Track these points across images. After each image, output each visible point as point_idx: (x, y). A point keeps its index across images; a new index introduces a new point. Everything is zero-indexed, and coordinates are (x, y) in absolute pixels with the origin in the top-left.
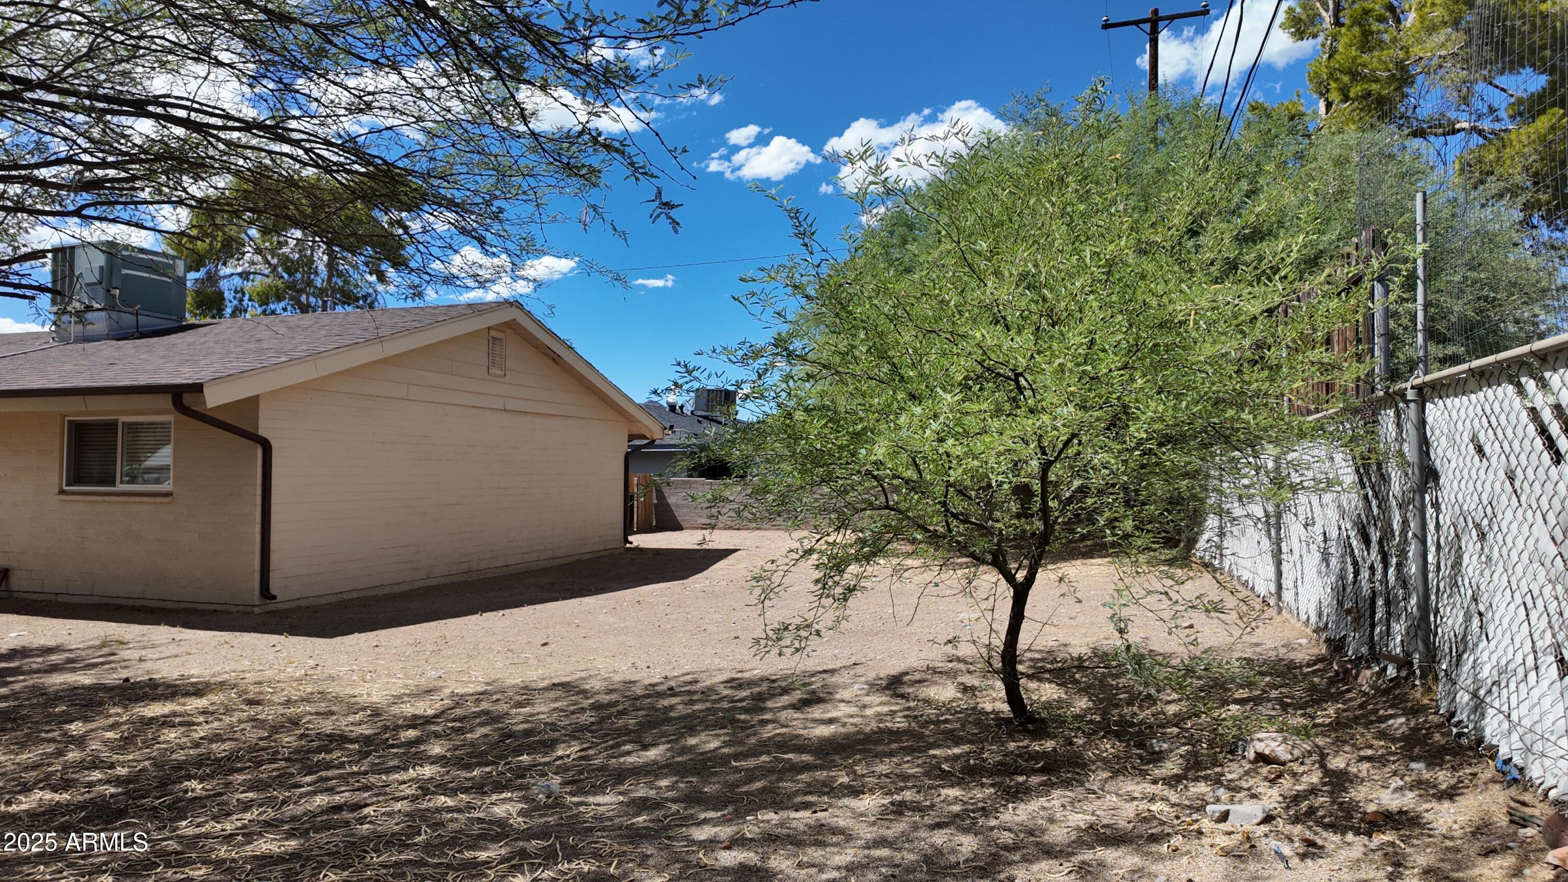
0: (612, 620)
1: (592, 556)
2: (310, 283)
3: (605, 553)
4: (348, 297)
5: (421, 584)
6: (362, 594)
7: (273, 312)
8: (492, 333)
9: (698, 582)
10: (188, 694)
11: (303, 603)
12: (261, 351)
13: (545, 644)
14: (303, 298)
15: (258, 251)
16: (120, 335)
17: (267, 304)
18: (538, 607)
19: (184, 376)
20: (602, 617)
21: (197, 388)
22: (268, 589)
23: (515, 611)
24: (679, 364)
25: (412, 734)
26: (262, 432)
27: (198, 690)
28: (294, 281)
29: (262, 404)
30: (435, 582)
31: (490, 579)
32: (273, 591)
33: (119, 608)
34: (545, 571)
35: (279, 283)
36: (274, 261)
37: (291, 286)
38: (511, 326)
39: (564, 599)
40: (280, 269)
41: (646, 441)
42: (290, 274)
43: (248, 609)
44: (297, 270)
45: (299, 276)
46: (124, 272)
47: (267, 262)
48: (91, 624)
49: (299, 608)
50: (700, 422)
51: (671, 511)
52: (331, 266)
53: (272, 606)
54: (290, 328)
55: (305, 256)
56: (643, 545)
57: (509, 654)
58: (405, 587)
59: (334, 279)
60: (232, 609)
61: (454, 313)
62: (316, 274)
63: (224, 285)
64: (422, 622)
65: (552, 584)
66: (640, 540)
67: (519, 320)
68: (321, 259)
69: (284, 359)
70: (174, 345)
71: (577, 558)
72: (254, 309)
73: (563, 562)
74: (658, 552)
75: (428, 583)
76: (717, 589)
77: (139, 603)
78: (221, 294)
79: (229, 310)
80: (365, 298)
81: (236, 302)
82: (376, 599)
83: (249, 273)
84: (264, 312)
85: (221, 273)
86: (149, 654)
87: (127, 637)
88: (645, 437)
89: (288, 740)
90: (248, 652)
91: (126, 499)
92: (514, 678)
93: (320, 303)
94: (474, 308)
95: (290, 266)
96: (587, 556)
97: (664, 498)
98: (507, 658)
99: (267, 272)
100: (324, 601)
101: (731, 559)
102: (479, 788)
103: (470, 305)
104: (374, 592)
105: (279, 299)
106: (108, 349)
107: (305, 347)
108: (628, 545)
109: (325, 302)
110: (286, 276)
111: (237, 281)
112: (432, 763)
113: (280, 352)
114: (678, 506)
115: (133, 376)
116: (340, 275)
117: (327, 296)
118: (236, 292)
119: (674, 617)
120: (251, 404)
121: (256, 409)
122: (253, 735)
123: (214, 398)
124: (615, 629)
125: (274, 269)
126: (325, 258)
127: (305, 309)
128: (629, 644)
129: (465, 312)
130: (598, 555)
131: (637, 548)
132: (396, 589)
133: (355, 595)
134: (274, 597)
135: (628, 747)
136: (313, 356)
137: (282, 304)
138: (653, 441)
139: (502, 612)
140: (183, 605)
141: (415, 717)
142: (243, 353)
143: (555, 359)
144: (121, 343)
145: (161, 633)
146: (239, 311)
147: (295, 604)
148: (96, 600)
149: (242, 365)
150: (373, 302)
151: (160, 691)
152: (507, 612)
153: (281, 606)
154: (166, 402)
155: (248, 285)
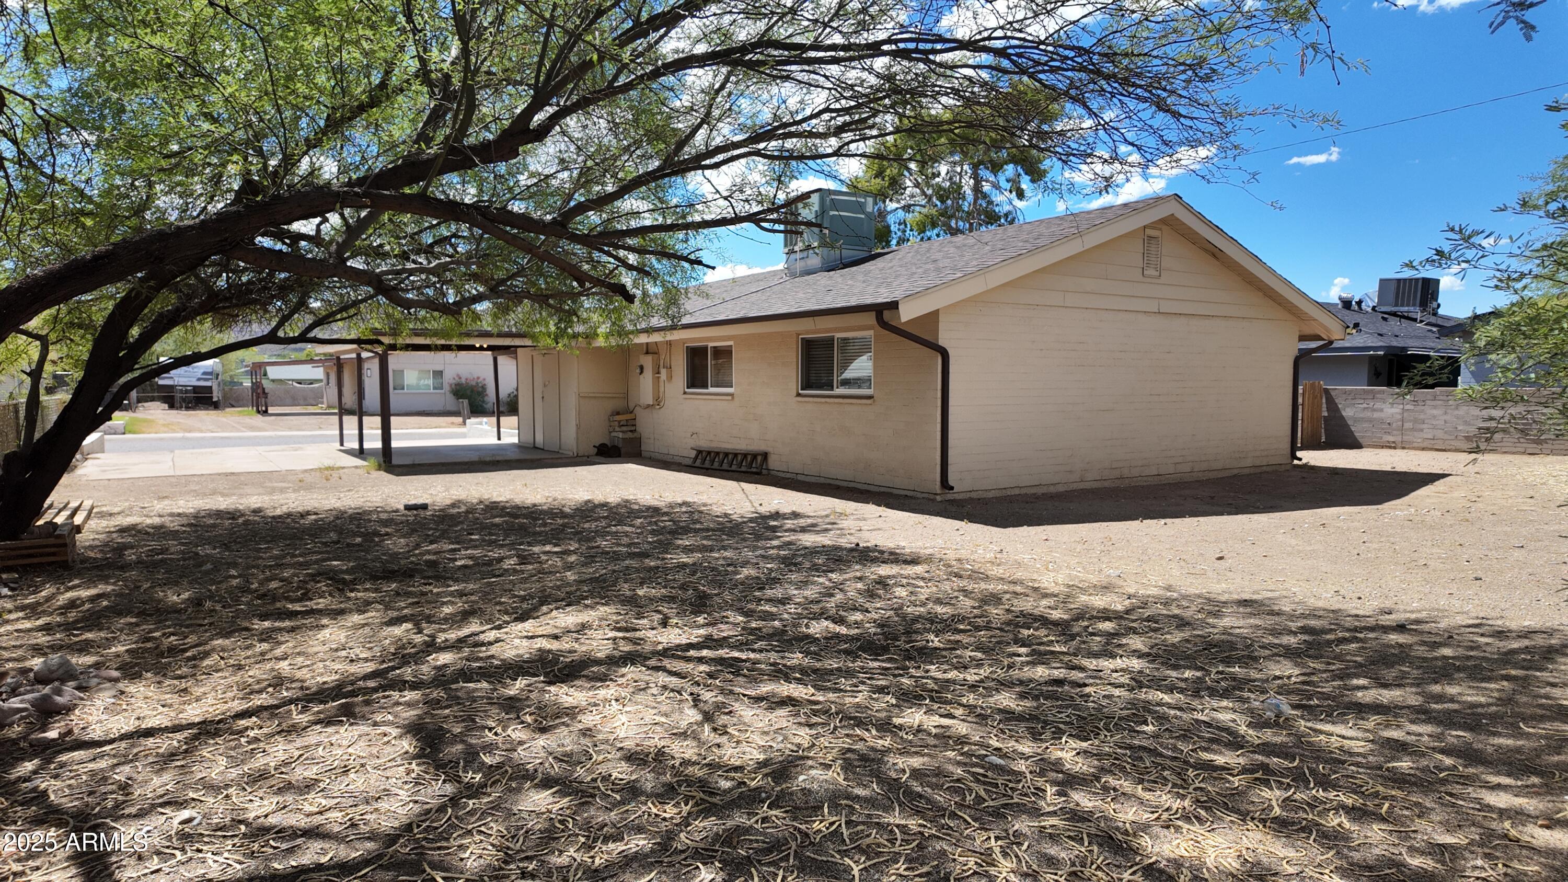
0: (1293, 542)
1: (1252, 471)
2: (959, 208)
3: (1268, 469)
4: (992, 218)
5: (1075, 486)
6: (1023, 491)
7: (929, 239)
8: (1149, 232)
9: (1397, 508)
10: (906, 562)
11: (974, 495)
12: (938, 270)
13: (1221, 558)
14: (953, 223)
15: (917, 185)
16: (830, 268)
17: (924, 232)
18: (1201, 519)
19: (883, 297)
20: (1280, 538)
21: (893, 306)
22: (947, 481)
23: (1177, 521)
24: (1452, 230)
25: (1107, 626)
26: (941, 342)
27: (914, 561)
28: (946, 208)
29: (942, 318)
30: (1087, 486)
31: (1143, 487)
32: (951, 483)
33: (838, 488)
34: (1200, 483)
35: (934, 211)
36: (930, 192)
37: (943, 213)
38: (1170, 222)
39: (1229, 514)
40: (934, 199)
41: (1322, 343)
42: (942, 202)
43: (932, 497)
44: (948, 198)
45: (949, 202)
46: (832, 213)
47: (924, 193)
48: (822, 498)
49: (971, 499)
50: (1385, 319)
51: (1347, 426)
52: (977, 189)
53: (950, 496)
54: (958, 248)
55: (955, 183)
56: (1313, 463)
57: (1182, 563)
58: (1061, 489)
59: (980, 202)
60: (919, 495)
61: (1110, 215)
62: (964, 198)
63: (891, 219)
64: (1084, 522)
65: (1212, 498)
66: (1309, 457)
67: (1177, 215)
68: (967, 184)
69: (959, 275)
70: (870, 271)
71: (1236, 472)
72: (914, 238)
73: (1221, 475)
74: (1335, 472)
75: (1082, 486)
76: (1428, 519)
77: (852, 485)
78: (888, 227)
79: (894, 242)
80: (1006, 215)
81: (899, 234)
82: (1036, 498)
83: (909, 206)
84: (922, 239)
85: (889, 209)
86: (865, 525)
87: (848, 511)
88: (1318, 338)
89: (996, 612)
90: (938, 533)
91: (841, 400)
92: (1193, 586)
93: (967, 225)
94: (1130, 208)
95: (942, 194)
96: (1247, 471)
97: (1337, 410)
98: (1182, 567)
99: (923, 202)
100: (991, 495)
101: (1439, 484)
102: (1197, 689)
103: (1125, 205)
104: (1033, 491)
105: (934, 225)
106: (823, 279)
107: (975, 263)
108: (1296, 462)
109: (971, 224)
110: (938, 203)
111: (901, 213)
112: (1139, 657)
113: (955, 269)
114: (1356, 420)
115: (846, 298)
116: (985, 196)
117: (973, 218)
118: (900, 224)
119: (1375, 546)
120: (932, 318)
121: (937, 322)
122: (966, 605)
123: (907, 314)
124: (1299, 552)
125: (929, 198)
126: (972, 182)
127: (955, 232)
128: (1324, 570)
129: (1120, 212)
130: (1258, 470)
131: (1305, 466)
132: (1052, 489)
133: (1017, 492)
134: (952, 488)
135: (1362, 682)
136: (984, 270)
137: (936, 231)
138: (1331, 342)
139: (1163, 521)
140: (882, 489)
141: (1105, 610)
142: (924, 273)
143: (1215, 253)
144: (832, 273)
145: (870, 510)
146: (902, 241)
147: (968, 495)
148: (822, 481)
149: (924, 283)
150: (1014, 219)
151: (886, 556)
152: (1168, 521)
153: (957, 497)
154: (870, 319)
155: (909, 217)
